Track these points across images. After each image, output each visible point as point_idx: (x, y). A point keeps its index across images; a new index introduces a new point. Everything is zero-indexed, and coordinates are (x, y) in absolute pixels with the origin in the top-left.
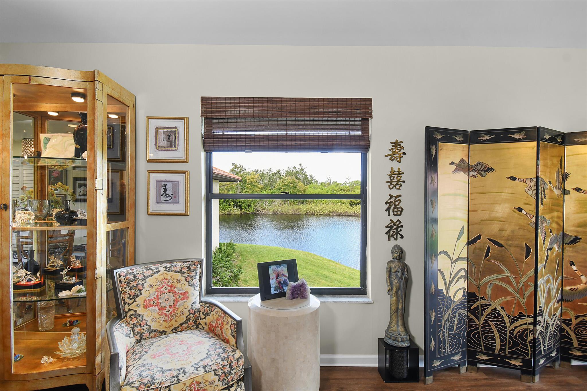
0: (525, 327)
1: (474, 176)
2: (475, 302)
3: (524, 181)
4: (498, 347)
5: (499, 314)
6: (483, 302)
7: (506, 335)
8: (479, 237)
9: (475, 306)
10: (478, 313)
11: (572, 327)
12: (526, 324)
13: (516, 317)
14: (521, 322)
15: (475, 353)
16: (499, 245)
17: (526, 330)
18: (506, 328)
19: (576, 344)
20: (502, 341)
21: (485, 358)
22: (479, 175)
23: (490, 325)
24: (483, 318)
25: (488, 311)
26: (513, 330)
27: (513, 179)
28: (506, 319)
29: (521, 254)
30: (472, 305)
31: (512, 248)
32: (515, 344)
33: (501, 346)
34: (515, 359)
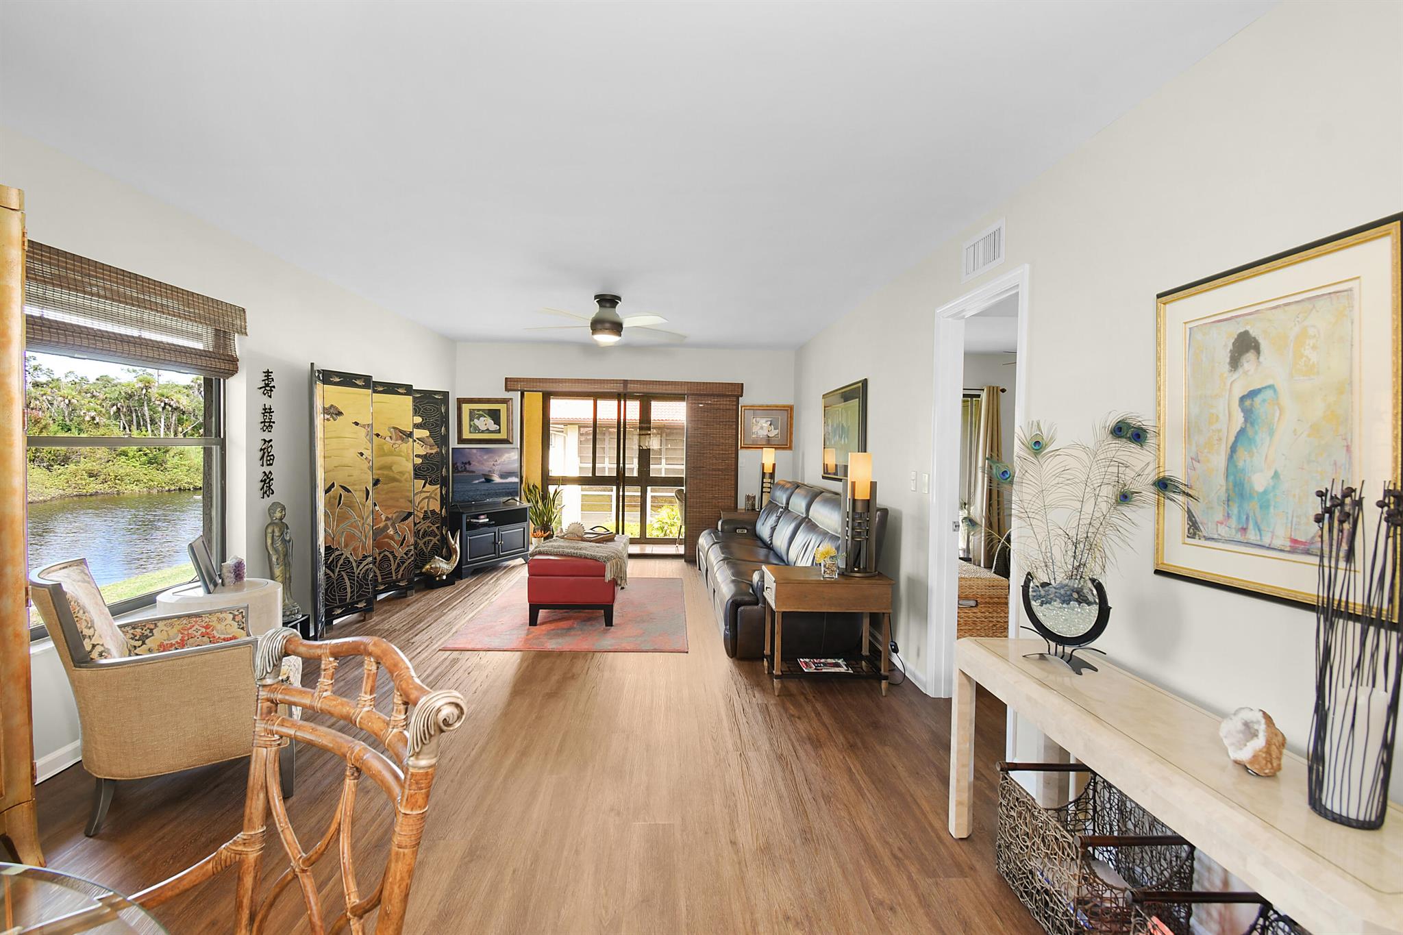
0: (367, 567)
1: (328, 420)
2: (331, 556)
3: (364, 426)
4: (349, 595)
5: (349, 561)
6: (337, 553)
7: (354, 580)
8: (333, 485)
9: (331, 559)
10: (333, 566)
11: (377, 564)
12: (367, 564)
13: (361, 560)
14: (365, 563)
15: (332, 610)
16: (348, 491)
17: (368, 569)
18: (354, 573)
19: (380, 580)
20: (351, 587)
21: (339, 611)
22: (331, 419)
23: (342, 576)
24: (338, 569)
25: (341, 562)
26: (359, 574)
27: (357, 424)
28: (354, 565)
29: (363, 498)
30: (329, 559)
31: (357, 493)
32: (361, 586)
33: (351, 593)
34: (361, 601)
